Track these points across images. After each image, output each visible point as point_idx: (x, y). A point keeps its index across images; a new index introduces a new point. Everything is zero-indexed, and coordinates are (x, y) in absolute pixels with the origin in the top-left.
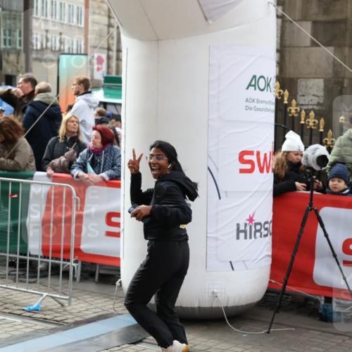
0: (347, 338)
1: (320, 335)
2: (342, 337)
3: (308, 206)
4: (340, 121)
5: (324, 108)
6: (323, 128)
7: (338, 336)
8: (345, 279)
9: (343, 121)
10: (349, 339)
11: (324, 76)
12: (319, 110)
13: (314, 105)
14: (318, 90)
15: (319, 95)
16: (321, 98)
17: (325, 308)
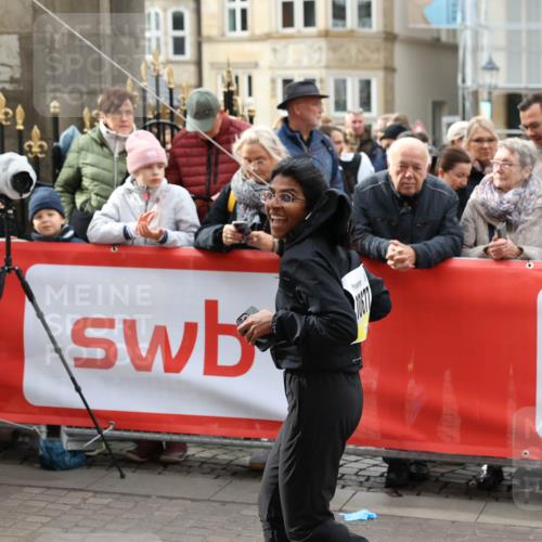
0: (91, 494)
1: (42, 494)
2: (80, 494)
3: (3, 264)
4: (52, 110)
5: (22, 88)
6: (24, 124)
7: (73, 493)
8: (78, 389)
9: (57, 110)
10: (94, 497)
11: (17, 29)
12: (14, 92)
13: (5, 82)
14: (8, 56)
15: (12, 64)
16: (16, 68)
17: (50, 445)
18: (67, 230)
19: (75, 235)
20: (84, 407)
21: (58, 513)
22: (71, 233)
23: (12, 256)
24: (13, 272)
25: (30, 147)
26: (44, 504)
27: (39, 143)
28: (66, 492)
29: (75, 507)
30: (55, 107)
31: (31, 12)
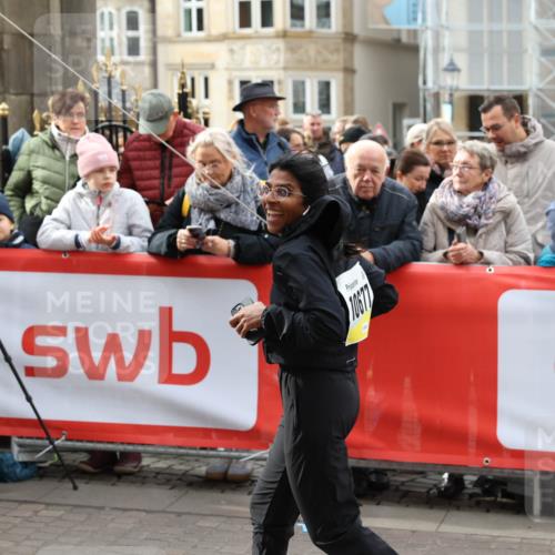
0: (43, 506)
2: (31, 506)
4: (1, 112)
7: (24, 506)
8: (29, 399)
9: (6, 112)
10: (46, 509)
18: (16, 236)
19: (25, 241)
20: (34, 417)
21: (10, 526)
22: (20, 239)
28: (16, 504)
29: (27, 520)
30: (4, 110)
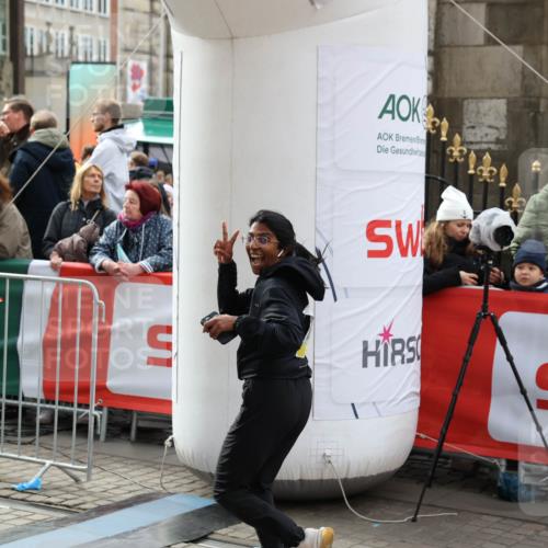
0: (543, 527)
1: (499, 522)
2: (534, 526)
3: (480, 310)
4: (534, 169)
5: (506, 149)
6: (506, 181)
7: (528, 525)
9: (539, 169)
11: (506, 94)
12: (498, 152)
13: (491, 143)
14: (496, 119)
15: (499, 126)
16: (502, 130)
17: (508, 478)
18: (542, 282)
20: (543, 446)
21: (513, 542)
22: (545, 285)
23: (488, 304)
24: (488, 318)
25: (511, 203)
26: (499, 532)
27: (519, 199)
28: (520, 523)
29: (529, 538)
30: (536, 167)
31: (520, 77)
